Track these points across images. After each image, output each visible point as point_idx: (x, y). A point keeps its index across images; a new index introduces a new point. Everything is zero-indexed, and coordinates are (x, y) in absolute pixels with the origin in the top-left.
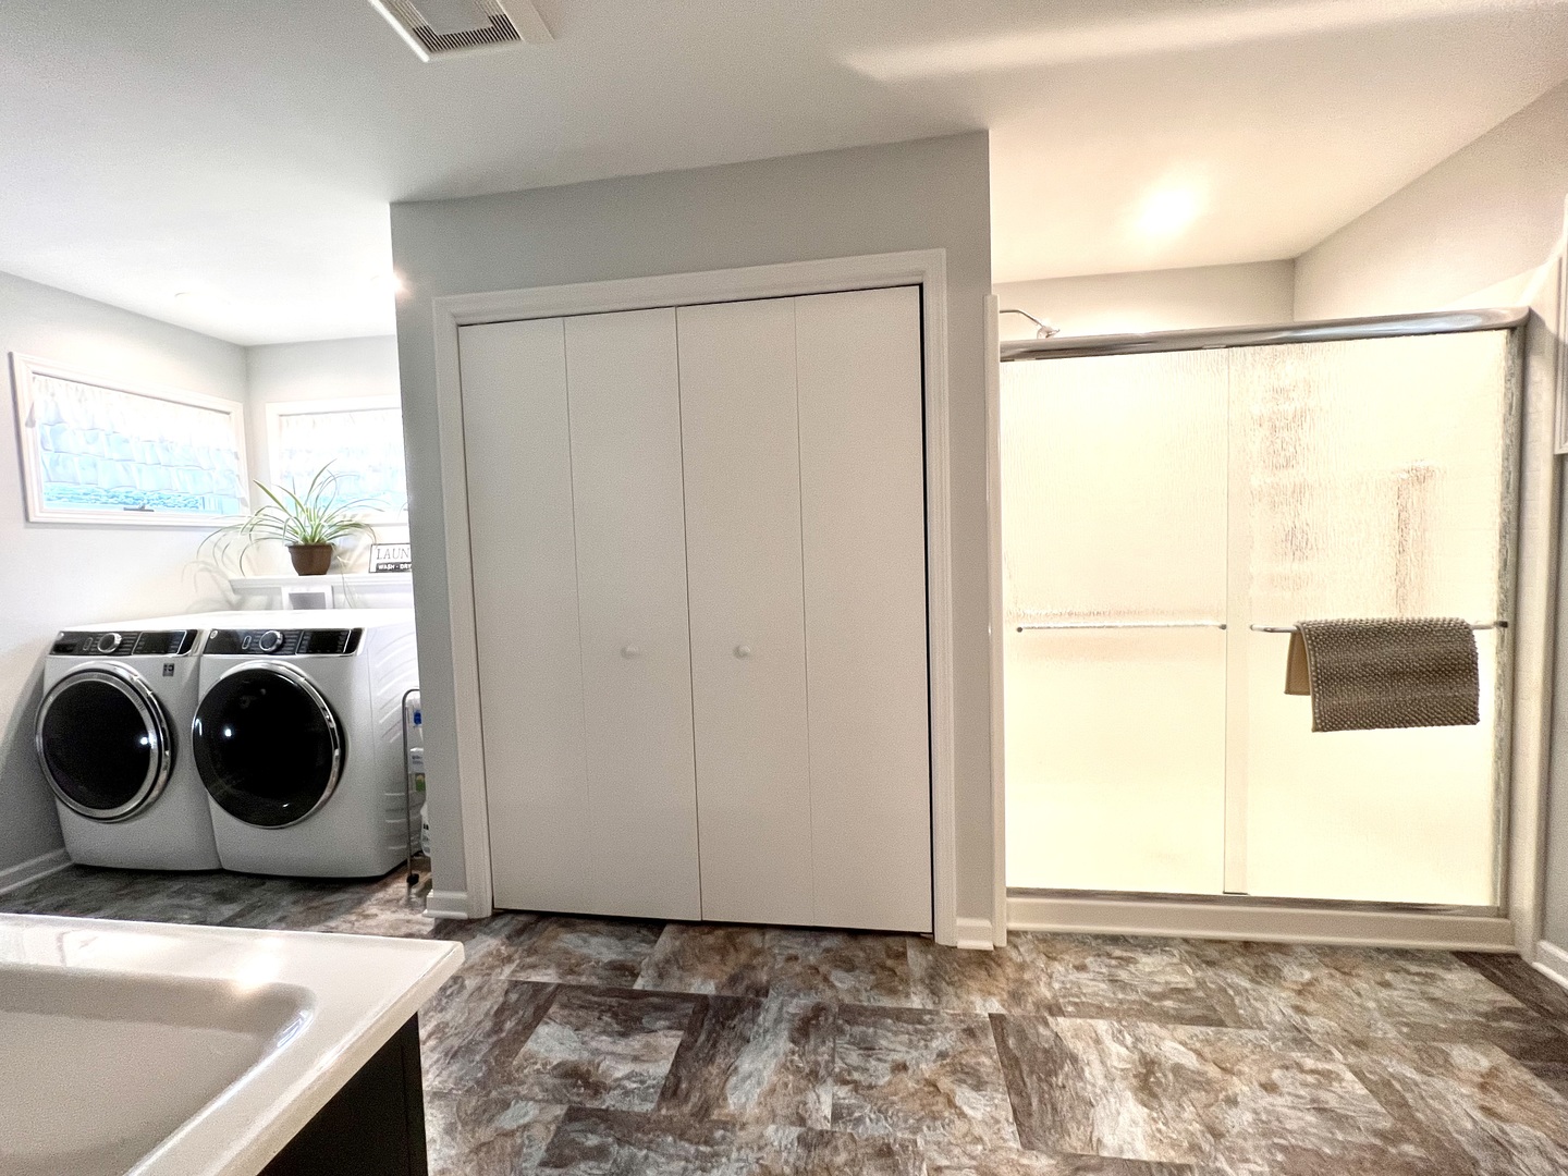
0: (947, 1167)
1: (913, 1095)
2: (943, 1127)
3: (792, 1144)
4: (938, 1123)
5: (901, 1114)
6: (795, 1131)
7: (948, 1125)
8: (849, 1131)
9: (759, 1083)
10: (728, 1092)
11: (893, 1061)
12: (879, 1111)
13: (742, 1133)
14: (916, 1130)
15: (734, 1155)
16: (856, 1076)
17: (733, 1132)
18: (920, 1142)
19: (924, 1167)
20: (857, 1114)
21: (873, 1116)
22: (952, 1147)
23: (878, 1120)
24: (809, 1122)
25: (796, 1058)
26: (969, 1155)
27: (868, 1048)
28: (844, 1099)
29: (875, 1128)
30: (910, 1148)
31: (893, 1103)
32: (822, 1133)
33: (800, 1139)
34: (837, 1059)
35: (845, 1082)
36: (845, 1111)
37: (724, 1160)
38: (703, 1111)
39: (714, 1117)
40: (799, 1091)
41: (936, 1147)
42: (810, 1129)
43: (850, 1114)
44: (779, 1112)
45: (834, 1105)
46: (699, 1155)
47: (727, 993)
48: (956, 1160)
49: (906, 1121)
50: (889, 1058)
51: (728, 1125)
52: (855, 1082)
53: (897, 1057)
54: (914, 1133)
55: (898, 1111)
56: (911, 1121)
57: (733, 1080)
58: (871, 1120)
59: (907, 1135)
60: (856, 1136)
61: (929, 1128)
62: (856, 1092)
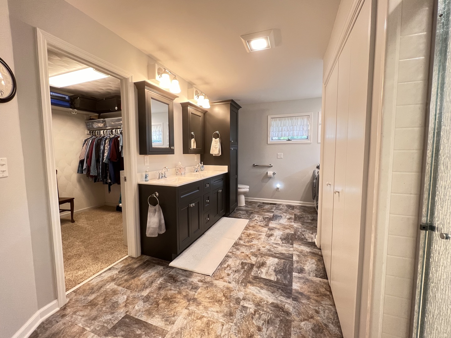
0: (223, 328)
1: (248, 328)
2: (235, 332)
3: (238, 296)
4: (237, 332)
5: (241, 322)
6: (241, 298)
7: (235, 334)
8: (239, 308)
9: (257, 293)
10: (255, 287)
11: (263, 328)
12: (243, 317)
13: (243, 288)
14: (236, 324)
15: (238, 286)
16: (257, 316)
17: (244, 286)
18: (232, 324)
19: (224, 322)
20: (243, 312)
21: (242, 315)
22: (228, 332)
23: (241, 316)
24: (243, 301)
25: (265, 302)
26: (224, 335)
27: (269, 322)
28: (249, 310)
29: (238, 315)
30: (230, 321)
31: (246, 322)
32: (240, 303)
33: (239, 298)
34: (264, 312)
35: (255, 312)
36: (245, 309)
37: (237, 284)
38: (250, 282)
39: (248, 284)
40: (253, 301)
41: (229, 327)
42: (241, 300)
43: (244, 310)
44: (247, 295)
45: (248, 307)
46: (239, 281)
47: (293, 291)
48: (224, 331)
49: (239, 323)
50: (264, 327)
51: (245, 286)
52: (255, 315)
53: (264, 330)
54: (235, 324)
55: (243, 322)
56: (239, 324)
57: (259, 288)
58: (241, 314)
59: (234, 322)
60: (237, 309)
61: (236, 328)
62: (251, 314)
